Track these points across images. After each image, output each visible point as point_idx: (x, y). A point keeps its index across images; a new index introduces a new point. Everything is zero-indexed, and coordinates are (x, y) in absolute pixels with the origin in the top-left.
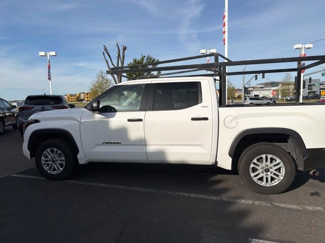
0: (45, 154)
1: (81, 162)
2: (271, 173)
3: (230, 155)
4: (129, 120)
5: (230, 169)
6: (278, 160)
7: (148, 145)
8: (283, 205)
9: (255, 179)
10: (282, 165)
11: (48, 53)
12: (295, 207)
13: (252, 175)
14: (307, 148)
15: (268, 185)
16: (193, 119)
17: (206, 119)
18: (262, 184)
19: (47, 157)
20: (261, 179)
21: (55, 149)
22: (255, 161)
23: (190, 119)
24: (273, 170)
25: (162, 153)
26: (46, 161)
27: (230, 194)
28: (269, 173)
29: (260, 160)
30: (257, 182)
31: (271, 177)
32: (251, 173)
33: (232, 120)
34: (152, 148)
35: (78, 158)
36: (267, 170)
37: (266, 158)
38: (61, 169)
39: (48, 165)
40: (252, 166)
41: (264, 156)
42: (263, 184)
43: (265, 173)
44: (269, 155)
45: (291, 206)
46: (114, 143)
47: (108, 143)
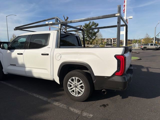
3: (58, 76)
4: (18, 54)
5: (59, 84)
6: (81, 82)
7: (26, 67)
9: (70, 91)
10: (83, 85)
13: (69, 88)
15: (76, 96)
16: (42, 54)
17: (48, 54)
20: (73, 91)
22: (70, 80)
24: (79, 87)
25: (30, 72)
27: (58, 98)
28: (77, 88)
29: (73, 80)
30: (71, 93)
31: (78, 91)
32: (68, 87)
34: (27, 69)
35: (3, 71)
36: (76, 87)
40: (69, 83)
41: (74, 78)
42: (73, 94)
43: (75, 88)
44: (76, 78)
45: (77, 111)
46: (14, 65)
47: (12, 65)
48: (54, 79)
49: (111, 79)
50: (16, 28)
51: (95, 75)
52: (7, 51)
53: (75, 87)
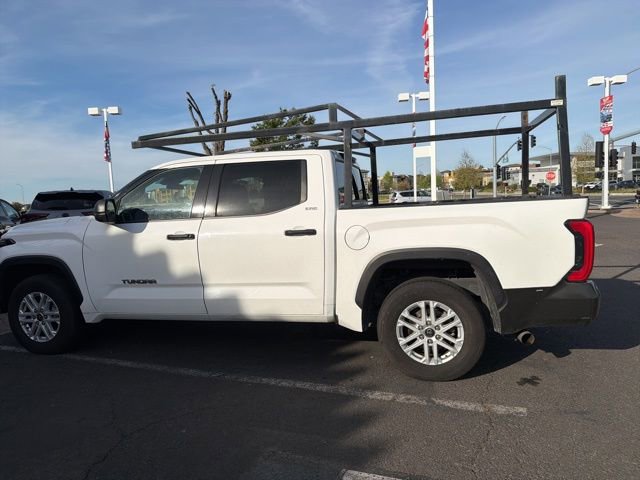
0: (24, 304)
1: (89, 318)
2: (438, 338)
3: (357, 302)
4: (170, 237)
5: (361, 330)
6: (450, 313)
7: (208, 285)
8: (449, 404)
9: (408, 350)
10: (457, 322)
11: (104, 110)
12: (471, 407)
13: (402, 341)
14: (504, 287)
15: (432, 363)
16: (288, 233)
17: (312, 232)
18: (421, 361)
19: (28, 310)
20: (420, 350)
21: (41, 295)
22: (405, 314)
23: (283, 233)
24: (441, 332)
25: (232, 301)
26: (28, 317)
27: (361, 380)
28: (434, 339)
29: (415, 312)
30: (412, 357)
31: (438, 346)
32: (399, 339)
33: (359, 234)
34: (214, 292)
35: (83, 311)
36: (430, 333)
37: (427, 307)
38: (54, 332)
39: (30, 324)
40: (401, 323)
41: (422, 304)
42: (424, 360)
43: (426, 338)
44: (431, 302)
45: (466, 404)
46: (145, 282)
47: (133, 282)
48: (336, 316)
49: (555, 295)
50: (141, 138)
51: (505, 286)
52: (106, 229)
53: (428, 335)
